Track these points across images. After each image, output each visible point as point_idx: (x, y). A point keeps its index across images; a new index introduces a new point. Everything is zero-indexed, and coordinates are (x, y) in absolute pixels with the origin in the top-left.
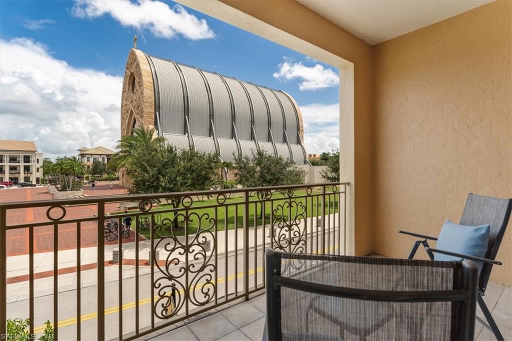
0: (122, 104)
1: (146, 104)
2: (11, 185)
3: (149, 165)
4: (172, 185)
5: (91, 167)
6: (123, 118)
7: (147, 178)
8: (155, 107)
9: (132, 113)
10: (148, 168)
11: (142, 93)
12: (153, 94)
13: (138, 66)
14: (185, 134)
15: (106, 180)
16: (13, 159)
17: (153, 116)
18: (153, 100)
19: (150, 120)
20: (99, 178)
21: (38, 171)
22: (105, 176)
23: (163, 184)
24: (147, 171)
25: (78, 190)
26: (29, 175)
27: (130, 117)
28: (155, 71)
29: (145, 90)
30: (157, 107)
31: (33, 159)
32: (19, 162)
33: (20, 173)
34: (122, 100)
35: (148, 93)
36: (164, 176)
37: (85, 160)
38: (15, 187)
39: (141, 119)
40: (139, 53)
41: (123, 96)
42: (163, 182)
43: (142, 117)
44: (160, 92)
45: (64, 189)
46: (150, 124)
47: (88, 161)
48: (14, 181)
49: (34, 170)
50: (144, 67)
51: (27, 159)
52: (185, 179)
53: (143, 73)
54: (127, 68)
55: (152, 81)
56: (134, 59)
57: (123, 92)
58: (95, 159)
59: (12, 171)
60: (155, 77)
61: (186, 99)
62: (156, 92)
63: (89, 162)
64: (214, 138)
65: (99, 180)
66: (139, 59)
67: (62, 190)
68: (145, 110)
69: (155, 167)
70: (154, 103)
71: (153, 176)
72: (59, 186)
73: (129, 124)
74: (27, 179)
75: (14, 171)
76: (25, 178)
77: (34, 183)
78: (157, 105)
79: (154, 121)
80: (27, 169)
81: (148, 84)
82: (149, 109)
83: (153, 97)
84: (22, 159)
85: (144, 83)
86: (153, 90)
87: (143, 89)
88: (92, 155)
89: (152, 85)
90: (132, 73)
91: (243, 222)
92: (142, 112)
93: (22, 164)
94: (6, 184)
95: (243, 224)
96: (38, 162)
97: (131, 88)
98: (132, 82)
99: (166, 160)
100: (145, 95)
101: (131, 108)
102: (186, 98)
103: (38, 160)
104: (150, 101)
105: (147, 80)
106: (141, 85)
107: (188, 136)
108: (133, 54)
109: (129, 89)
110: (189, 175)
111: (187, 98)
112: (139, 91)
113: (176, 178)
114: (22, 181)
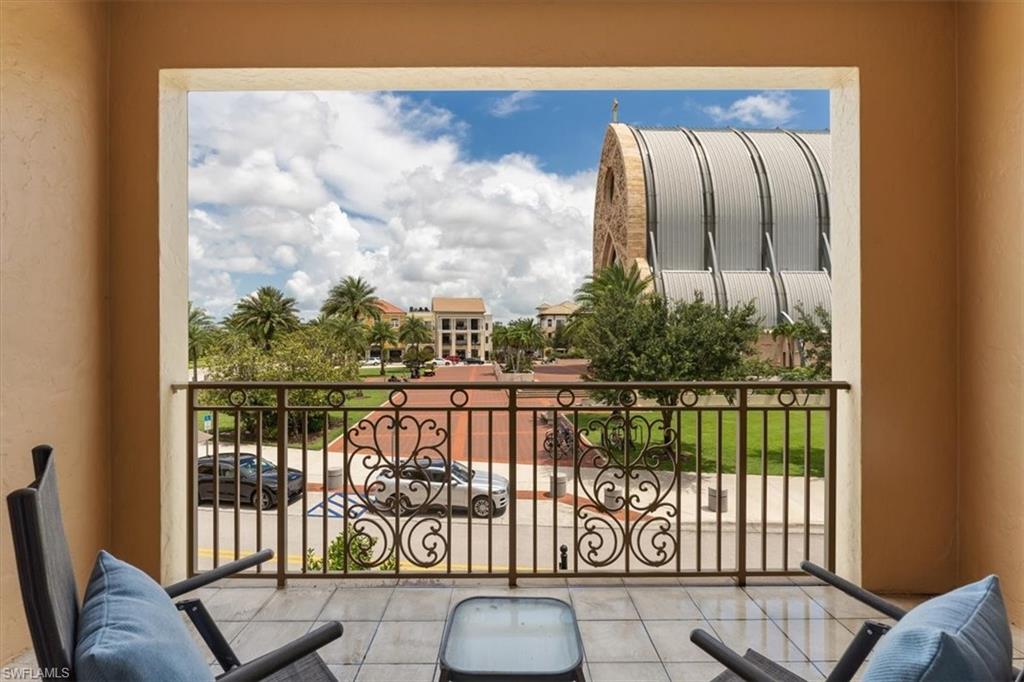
0: (595, 226)
1: (632, 220)
2: (457, 361)
3: (614, 333)
4: (653, 372)
5: (553, 335)
6: (596, 251)
7: (610, 357)
8: (648, 223)
9: (609, 240)
10: (612, 337)
11: (625, 201)
12: (644, 199)
13: (619, 152)
14: (706, 269)
15: (573, 357)
16: (460, 325)
17: (644, 241)
18: (645, 212)
19: (639, 248)
20: (564, 354)
21: (487, 342)
22: (572, 350)
23: (635, 369)
24: (609, 344)
25: (527, 372)
26: (477, 347)
27: (607, 246)
28: (649, 155)
29: (630, 195)
30: (652, 223)
31: (482, 324)
32: (466, 329)
33: (466, 344)
34: (595, 218)
35: (635, 198)
36: (638, 354)
37: (546, 323)
38: (461, 364)
39: (623, 249)
40: (622, 130)
41: (596, 212)
42: (638, 363)
43: (625, 244)
44: (657, 192)
45: (508, 370)
46: (639, 256)
47: (550, 325)
48: (461, 355)
49: (482, 339)
50: (630, 153)
51: (475, 324)
52: (680, 360)
53: (627, 164)
54: (602, 161)
55: (642, 175)
56: (612, 141)
57: (597, 204)
58: (559, 322)
59: (459, 342)
60: (648, 167)
61: (708, 197)
62: (650, 193)
63: (549, 328)
64: (772, 274)
65: (561, 358)
66: (621, 140)
67: (507, 371)
68: (630, 232)
69: (625, 335)
70: (645, 217)
71: (620, 352)
72: (504, 365)
73: (605, 259)
74: (475, 353)
75: (461, 342)
76: (473, 351)
77: (483, 359)
78: (651, 220)
79: (645, 249)
80: (475, 338)
81: (635, 182)
82: (636, 228)
83: (645, 206)
84: (468, 324)
85: (628, 182)
86: (644, 192)
87: (626, 194)
88: (554, 315)
89: (643, 183)
90: (609, 169)
91: (823, 464)
92: (625, 236)
93: (469, 332)
94: (452, 359)
95: (822, 470)
96: (487, 329)
97: (608, 196)
98: (610, 184)
99: (646, 323)
100: (629, 203)
101: (608, 230)
102: (708, 195)
103: (487, 325)
104: (639, 212)
105: (633, 174)
106: (623, 187)
107: (713, 273)
108: (612, 134)
109: (605, 197)
110: (687, 353)
111: (712, 195)
112: (620, 198)
113: (660, 357)
114: (469, 355)
